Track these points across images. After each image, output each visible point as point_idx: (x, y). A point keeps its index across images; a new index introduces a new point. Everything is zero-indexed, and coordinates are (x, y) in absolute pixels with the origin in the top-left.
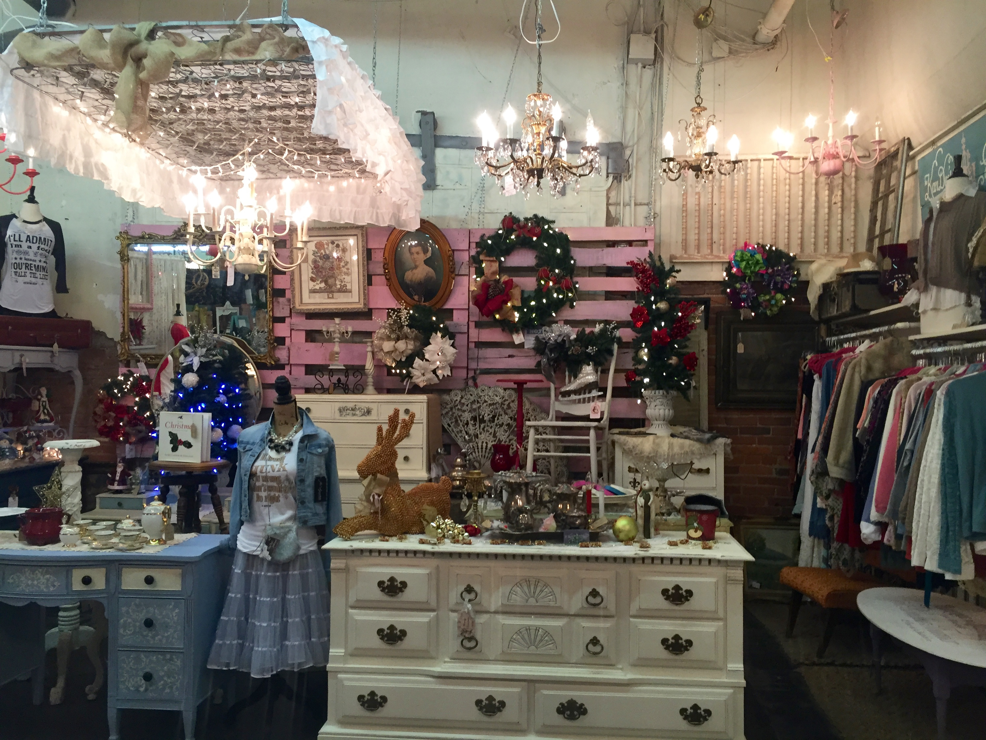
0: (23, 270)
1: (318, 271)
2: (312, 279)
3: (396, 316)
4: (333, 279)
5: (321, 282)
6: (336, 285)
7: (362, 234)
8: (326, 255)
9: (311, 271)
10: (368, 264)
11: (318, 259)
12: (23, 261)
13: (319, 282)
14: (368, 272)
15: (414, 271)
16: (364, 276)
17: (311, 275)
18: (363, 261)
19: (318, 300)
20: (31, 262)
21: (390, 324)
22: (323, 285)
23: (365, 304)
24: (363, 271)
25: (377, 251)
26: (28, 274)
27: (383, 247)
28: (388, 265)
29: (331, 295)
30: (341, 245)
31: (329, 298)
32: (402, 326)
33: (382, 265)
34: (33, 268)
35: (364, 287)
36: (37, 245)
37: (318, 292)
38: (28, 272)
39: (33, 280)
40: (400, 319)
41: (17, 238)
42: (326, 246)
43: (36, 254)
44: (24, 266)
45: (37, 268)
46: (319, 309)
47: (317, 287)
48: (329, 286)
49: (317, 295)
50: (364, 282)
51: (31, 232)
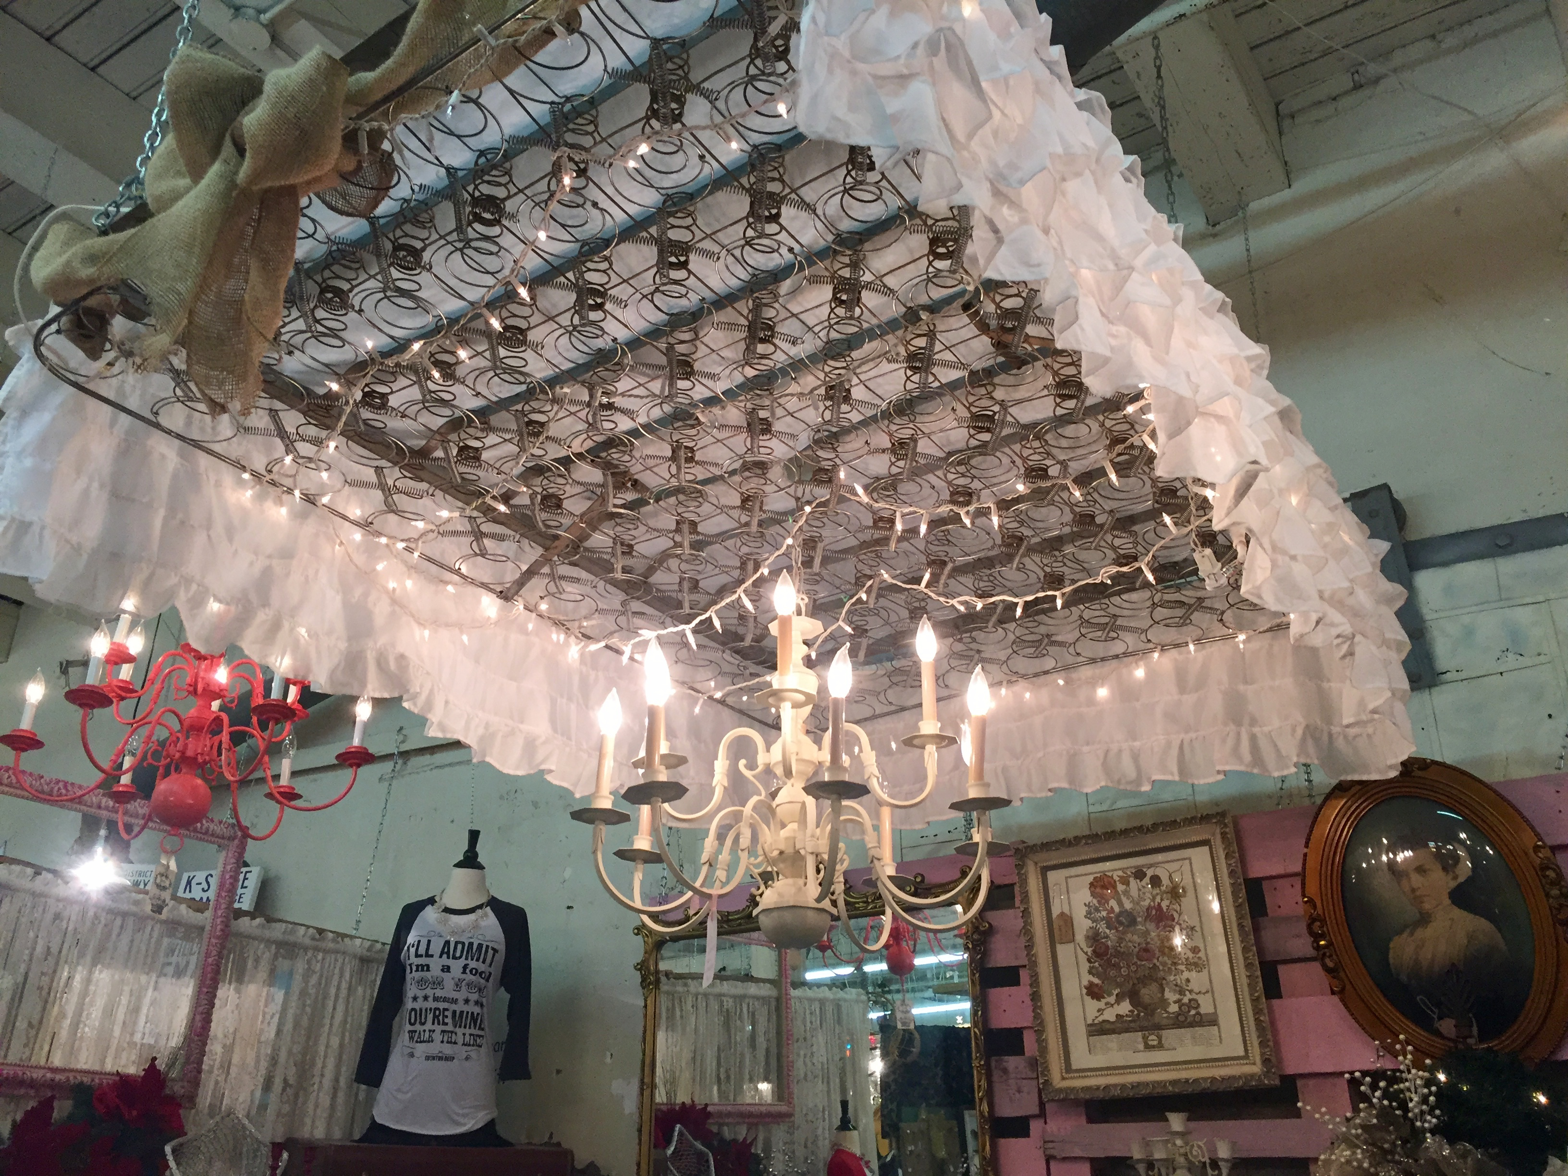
0: (429, 1026)
1: (1109, 964)
2: (1094, 992)
3: (1386, 1095)
4: (1154, 987)
5: (1119, 999)
6: (1164, 1003)
7: (1224, 835)
8: (1123, 912)
9: (1085, 966)
10: (1256, 929)
11: (1102, 927)
12: (431, 1004)
13: (1112, 999)
14: (1260, 952)
15: (1420, 933)
16: (1248, 966)
17: (1087, 978)
18: (1240, 917)
19: (1118, 1058)
20: (445, 1005)
21: (1364, 1127)
22: (1125, 1007)
23: (1266, 1061)
24: (1245, 950)
25: (1279, 883)
26: (437, 1037)
27: (1298, 868)
28: (1323, 921)
29: (1153, 1040)
30: (1165, 881)
31: (1148, 1047)
32: (1417, 1136)
33: (1302, 927)
34: (449, 1020)
35: (1255, 1001)
36: (462, 961)
37: (1112, 1032)
38: (438, 1028)
39: (448, 1049)
40: (1404, 1106)
41: (422, 950)
42: (1121, 888)
43: (458, 985)
44: (430, 1017)
45: (459, 1018)
46: (1123, 1086)
47: (1110, 1015)
48: (1145, 1007)
49: (1112, 1041)
50: (1252, 987)
51: (453, 933)
